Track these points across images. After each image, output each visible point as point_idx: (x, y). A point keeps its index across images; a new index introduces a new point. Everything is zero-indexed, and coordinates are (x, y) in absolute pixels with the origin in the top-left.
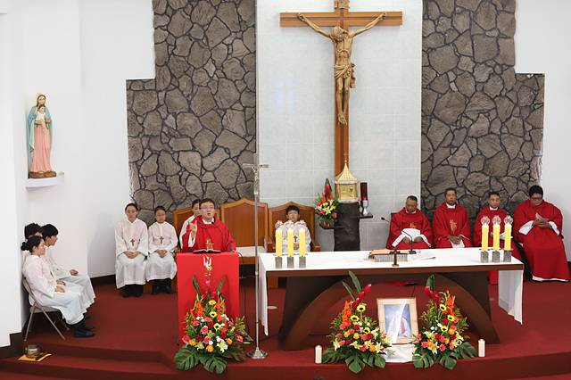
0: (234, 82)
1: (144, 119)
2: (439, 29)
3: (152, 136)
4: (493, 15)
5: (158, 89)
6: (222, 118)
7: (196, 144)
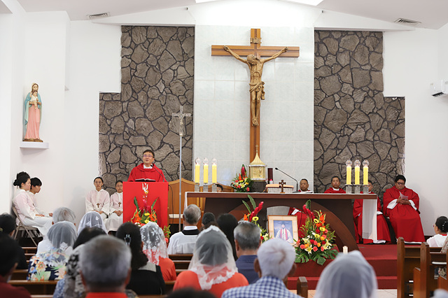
0: (178, 97)
1: (112, 121)
2: (327, 63)
3: (117, 134)
4: (367, 55)
5: (122, 100)
6: (168, 122)
7: (148, 141)
